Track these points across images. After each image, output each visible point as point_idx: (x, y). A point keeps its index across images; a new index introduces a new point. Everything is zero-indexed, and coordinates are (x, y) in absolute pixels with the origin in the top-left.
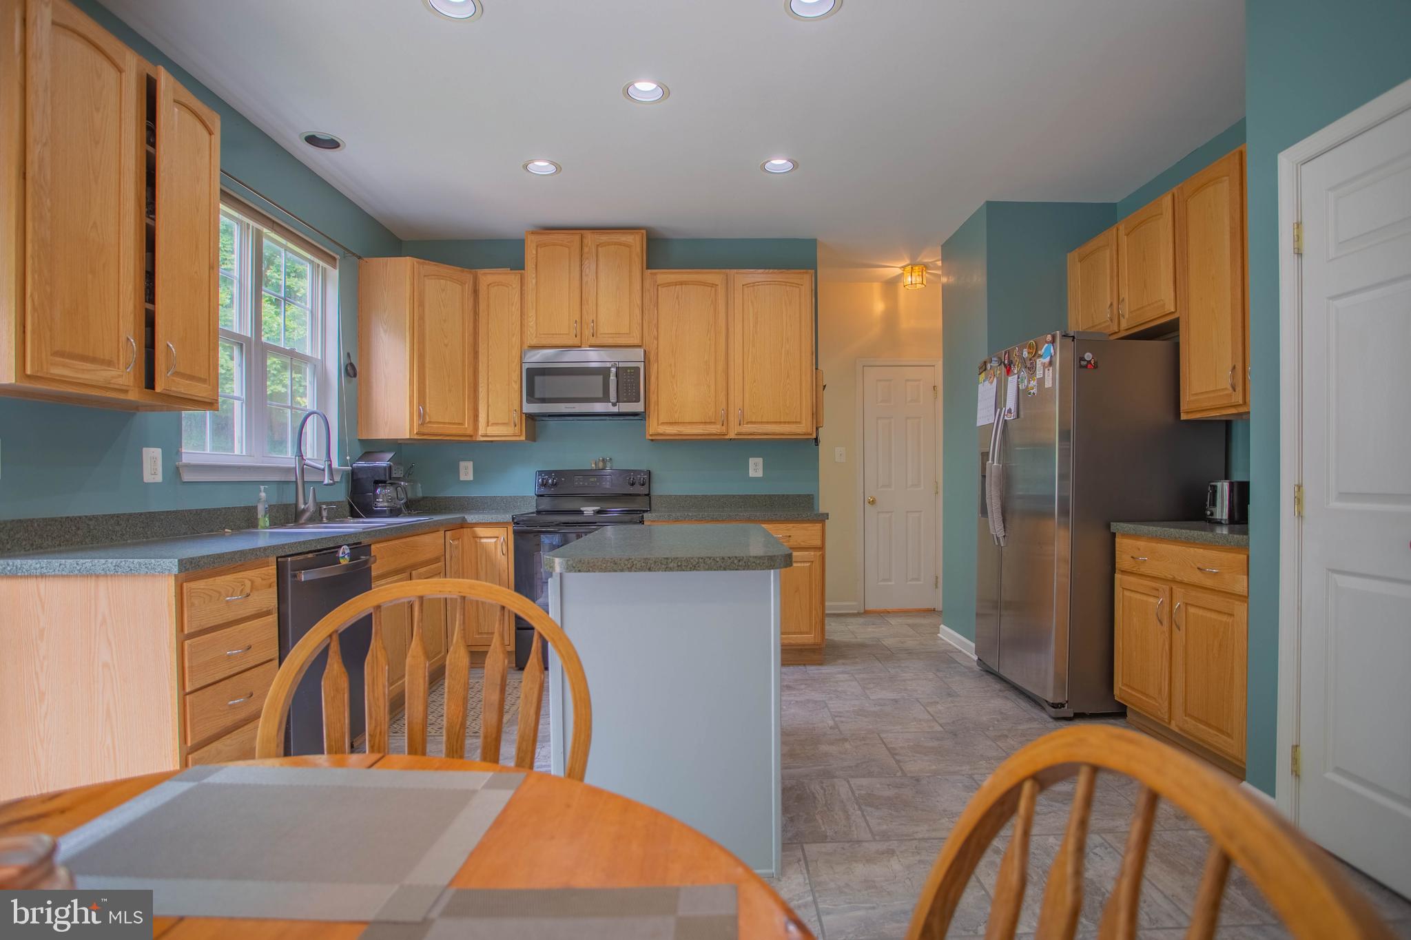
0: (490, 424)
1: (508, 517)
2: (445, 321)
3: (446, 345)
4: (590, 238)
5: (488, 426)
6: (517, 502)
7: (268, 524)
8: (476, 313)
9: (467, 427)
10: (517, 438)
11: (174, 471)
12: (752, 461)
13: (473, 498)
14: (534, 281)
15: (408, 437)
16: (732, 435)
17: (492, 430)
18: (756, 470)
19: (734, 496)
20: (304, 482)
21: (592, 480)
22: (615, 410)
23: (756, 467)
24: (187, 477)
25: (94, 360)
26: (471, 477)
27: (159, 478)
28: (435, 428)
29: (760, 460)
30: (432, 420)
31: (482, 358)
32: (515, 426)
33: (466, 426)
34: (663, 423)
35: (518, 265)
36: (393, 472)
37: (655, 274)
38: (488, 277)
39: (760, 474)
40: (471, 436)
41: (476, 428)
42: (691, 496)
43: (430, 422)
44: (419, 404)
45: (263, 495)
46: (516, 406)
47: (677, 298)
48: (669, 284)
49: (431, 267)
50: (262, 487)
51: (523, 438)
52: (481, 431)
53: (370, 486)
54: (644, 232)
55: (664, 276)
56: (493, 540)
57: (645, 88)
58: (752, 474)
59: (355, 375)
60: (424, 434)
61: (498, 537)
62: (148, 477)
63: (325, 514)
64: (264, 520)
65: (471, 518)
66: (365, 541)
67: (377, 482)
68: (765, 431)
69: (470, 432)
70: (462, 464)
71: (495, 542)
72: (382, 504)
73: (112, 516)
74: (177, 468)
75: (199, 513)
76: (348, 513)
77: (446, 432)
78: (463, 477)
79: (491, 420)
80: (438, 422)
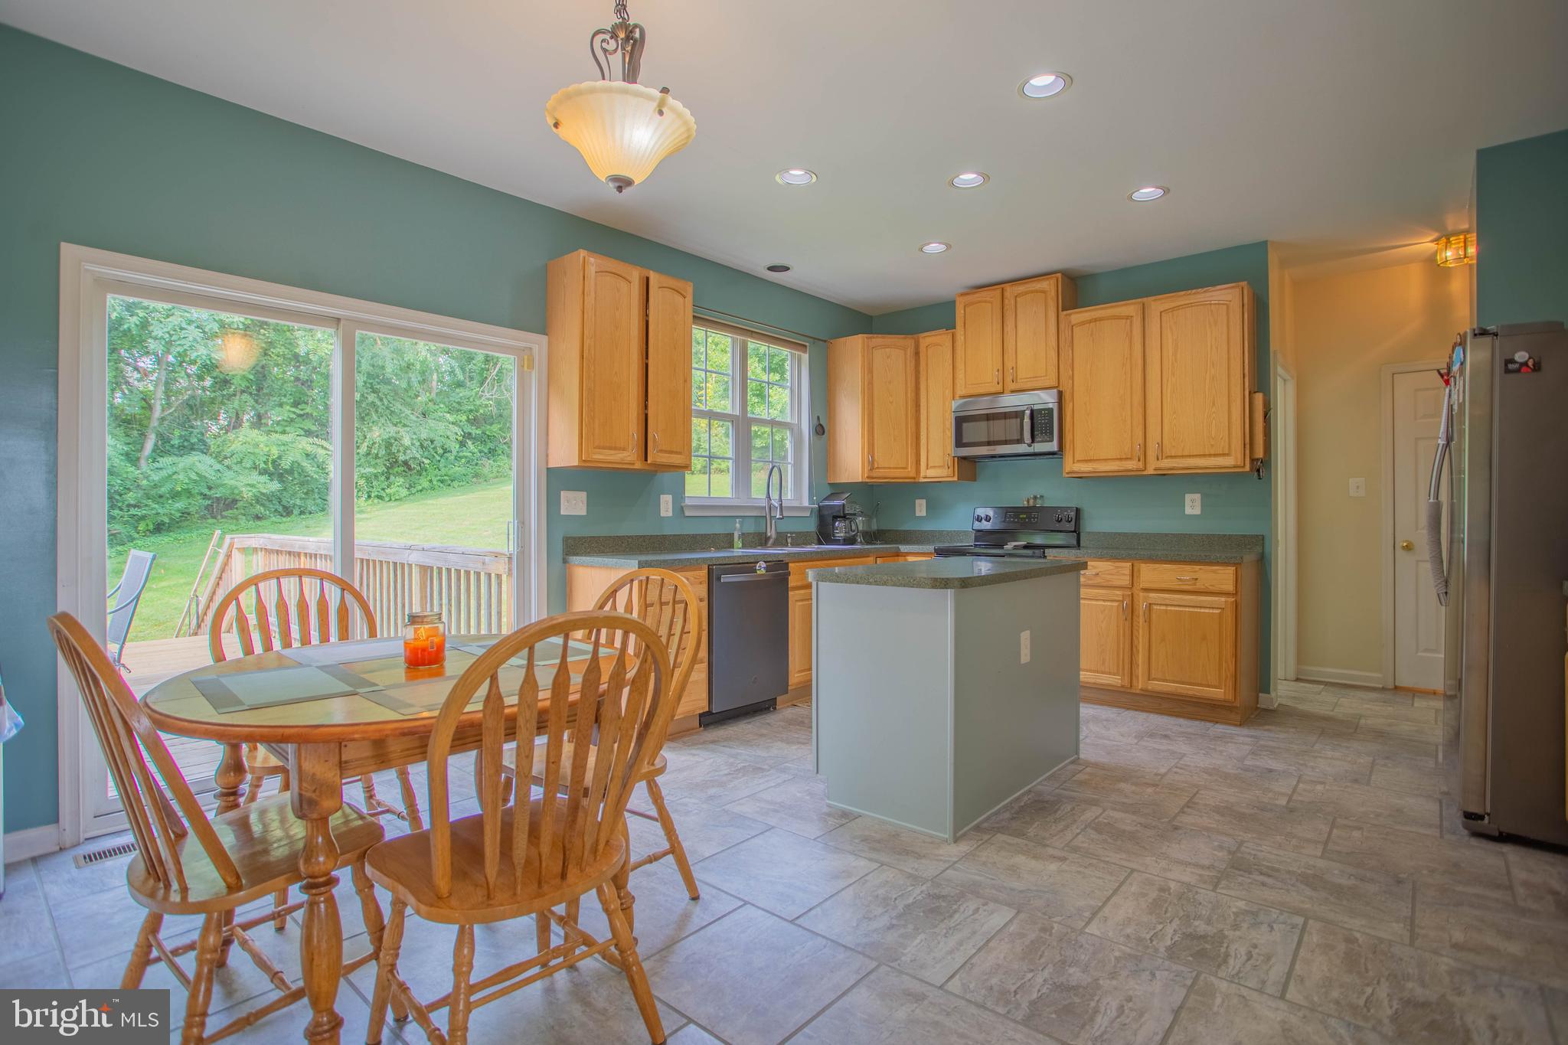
0: (929, 467)
1: (930, 548)
2: (890, 382)
3: (891, 403)
4: (1010, 291)
5: (927, 469)
6: (959, 536)
7: (741, 545)
8: (917, 371)
9: (910, 471)
10: (951, 479)
11: (679, 509)
12: (1188, 497)
13: (925, 532)
14: (962, 338)
15: (860, 480)
16: (1150, 471)
17: (931, 473)
18: (1192, 507)
19: (1166, 535)
20: (771, 517)
21: (1021, 516)
22: (1030, 450)
23: (1193, 504)
24: (687, 513)
25: (615, 449)
26: (925, 513)
27: (670, 514)
28: (883, 473)
29: (1197, 497)
30: (880, 466)
32: (950, 468)
34: (1079, 461)
35: (951, 326)
36: (846, 509)
37: (1070, 315)
38: (927, 339)
39: (1197, 511)
40: (914, 478)
41: (918, 471)
42: (1119, 534)
43: (878, 468)
44: (869, 453)
45: (738, 525)
46: (948, 451)
47: (1092, 335)
48: (1083, 323)
49: (878, 340)
50: (738, 520)
51: (955, 479)
52: (922, 474)
53: (830, 520)
54: (1059, 275)
55: (1078, 316)
57: (968, 178)
58: (1188, 511)
59: (823, 433)
60: (873, 478)
62: (663, 514)
63: (789, 540)
64: (738, 543)
65: (903, 548)
66: (786, 560)
67: (835, 518)
68: (1186, 465)
69: (913, 474)
70: (918, 502)
72: (840, 534)
73: (641, 536)
74: (682, 508)
75: (694, 536)
76: (816, 542)
77: (892, 475)
78: (918, 514)
79: (930, 465)
80: (884, 468)
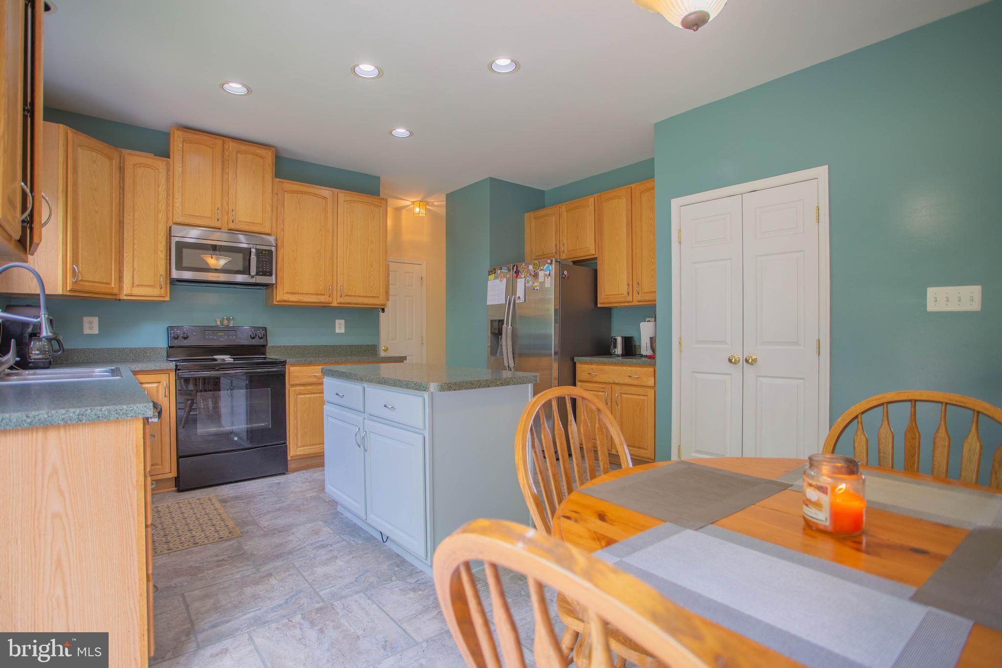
0: (135, 285)
2: (96, 190)
3: (97, 212)
4: (232, 146)
5: (133, 287)
8: (122, 188)
10: (162, 299)
12: (338, 322)
13: (99, 350)
14: (180, 170)
15: (61, 293)
16: (335, 304)
17: (138, 291)
18: (340, 328)
19: (326, 346)
21: (219, 334)
22: (253, 281)
23: (340, 326)
26: (96, 331)
28: (87, 286)
29: (343, 322)
30: (84, 279)
31: (127, 228)
32: (161, 288)
33: (113, 286)
34: (287, 293)
35: (165, 154)
37: (283, 183)
38: (134, 159)
39: (343, 331)
40: (115, 295)
41: (121, 288)
42: (296, 347)
43: (82, 280)
44: (73, 263)
46: (162, 270)
47: (299, 203)
48: (294, 192)
49: (83, 138)
51: (167, 299)
52: (125, 291)
54: (274, 149)
55: (290, 186)
56: (155, 385)
58: (338, 331)
60: (75, 291)
61: (160, 382)
68: (357, 302)
69: (116, 291)
70: (90, 319)
71: (157, 386)
72: (37, 356)
77: (97, 290)
78: (87, 331)
79: (136, 282)
80: (89, 281)
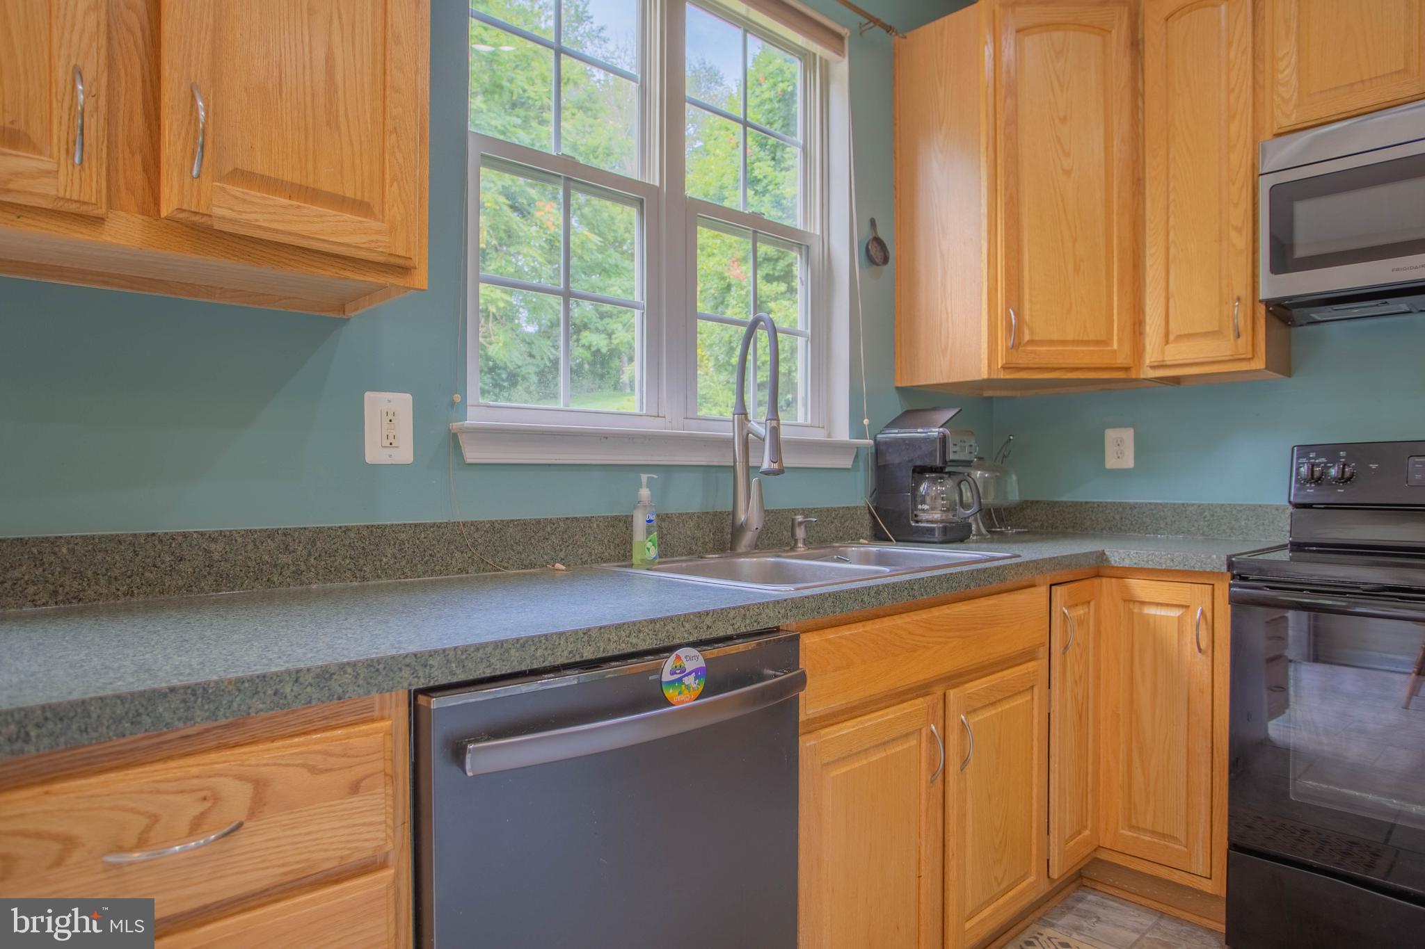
0: (1172, 337)
1: (1216, 559)
2: (1064, 120)
3: (1067, 173)
5: (1167, 342)
6: (1237, 520)
7: (653, 552)
8: (1137, 94)
9: (1117, 347)
10: (1244, 366)
11: (443, 440)
13: (1133, 507)
15: (985, 375)
17: (1178, 352)
20: (749, 469)
24: (472, 454)
26: (1129, 462)
27: (404, 453)
28: (1044, 355)
30: (1036, 338)
31: (1153, 190)
32: (1239, 336)
33: (1115, 346)
36: (951, 448)
40: (1127, 369)
41: (1138, 350)
43: (1032, 342)
44: (1008, 305)
45: (645, 493)
46: (1241, 286)
49: (1030, 10)
50: (644, 477)
51: (1259, 364)
52: (1151, 356)
53: (906, 477)
56: (1175, 613)
59: (886, 260)
60: (1018, 370)
61: (1187, 607)
62: (374, 453)
63: (800, 533)
64: (645, 546)
65: (1119, 553)
67: (920, 471)
69: (1121, 360)
70: (1111, 435)
71: (1182, 617)
72: (931, 514)
73: (271, 534)
74: (454, 438)
75: (497, 529)
76: (867, 531)
77: (1072, 362)
78: (1111, 463)
79: (1175, 329)
80: (1051, 342)
